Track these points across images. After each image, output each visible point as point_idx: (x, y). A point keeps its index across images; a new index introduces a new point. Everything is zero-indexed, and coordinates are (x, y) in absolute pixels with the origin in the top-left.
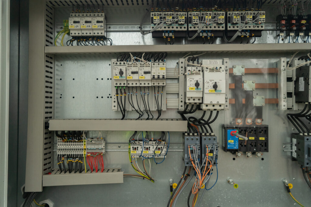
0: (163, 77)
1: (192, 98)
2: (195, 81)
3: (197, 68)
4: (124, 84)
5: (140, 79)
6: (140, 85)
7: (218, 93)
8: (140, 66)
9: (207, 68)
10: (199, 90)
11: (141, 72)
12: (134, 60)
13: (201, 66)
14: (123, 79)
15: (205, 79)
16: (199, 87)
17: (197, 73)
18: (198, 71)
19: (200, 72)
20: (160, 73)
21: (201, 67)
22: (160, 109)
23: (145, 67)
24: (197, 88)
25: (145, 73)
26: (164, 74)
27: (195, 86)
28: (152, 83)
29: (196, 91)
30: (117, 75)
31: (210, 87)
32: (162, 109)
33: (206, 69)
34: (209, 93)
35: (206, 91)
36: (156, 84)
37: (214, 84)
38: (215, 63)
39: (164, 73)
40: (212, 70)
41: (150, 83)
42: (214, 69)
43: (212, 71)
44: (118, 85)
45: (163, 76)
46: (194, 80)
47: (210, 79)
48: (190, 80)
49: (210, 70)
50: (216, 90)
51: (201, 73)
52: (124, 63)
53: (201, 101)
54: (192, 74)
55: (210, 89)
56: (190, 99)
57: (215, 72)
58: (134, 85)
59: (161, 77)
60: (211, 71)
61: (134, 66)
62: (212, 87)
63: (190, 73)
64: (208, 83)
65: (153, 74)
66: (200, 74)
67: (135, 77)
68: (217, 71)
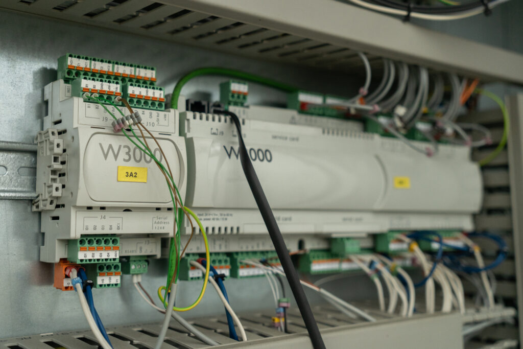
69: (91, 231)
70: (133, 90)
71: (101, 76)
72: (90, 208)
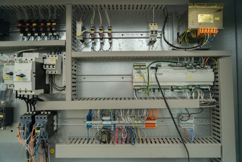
69: (136, 85)
70: (141, 67)
71: (138, 66)
72: (135, 82)
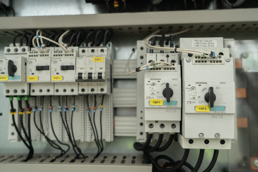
0: (100, 77)
1: (157, 122)
2: (162, 85)
3: (168, 56)
4: (23, 91)
5: (53, 80)
6: (56, 94)
7: (217, 112)
8: (54, 55)
9: (190, 55)
10: (172, 106)
11: (56, 67)
12: (42, 42)
13: (176, 52)
14: (16, 81)
15: (185, 79)
16: (172, 99)
17: (167, 67)
18: (169, 63)
19: (174, 65)
20: (94, 69)
21: (177, 54)
22: (100, 138)
23: (64, 56)
24: (168, 101)
25: (64, 68)
26: (100, 71)
27: (162, 95)
28: (80, 89)
29: (165, 106)
30: (3, 73)
31: (197, 100)
32: (103, 138)
33: (188, 58)
34: (195, 112)
35: (188, 108)
36: (88, 91)
37: (207, 91)
38: (207, 45)
39: (101, 68)
40: (201, 59)
41: (76, 89)
42: (206, 56)
43: (202, 62)
44: (12, 93)
45: (99, 73)
46: (161, 82)
47: (197, 81)
48: (152, 82)
49: (197, 59)
50: (212, 106)
51: (177, 66)
52: (24, 50)
53: (177, 130)
54: (157, 69)
55: (197, 104)
56: (154, 124)
57: (208, 63)
58: (45, 93)
59: (95, 76)
60: (199, 62)
61: (42, 54)
62: (203, 99)
63: (152, 67)
64: (193, 88)
65: (79, 71)
66: (174, 69)
67: (44, 76)
68: (214, 62)
